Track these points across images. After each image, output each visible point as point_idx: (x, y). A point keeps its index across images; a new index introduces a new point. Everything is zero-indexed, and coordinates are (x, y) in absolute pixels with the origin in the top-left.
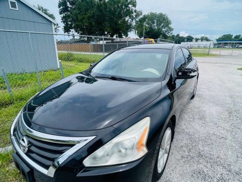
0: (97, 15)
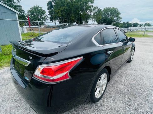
0: (66, 10)
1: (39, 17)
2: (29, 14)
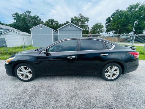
1: (98, 31)
2: (92, 29)
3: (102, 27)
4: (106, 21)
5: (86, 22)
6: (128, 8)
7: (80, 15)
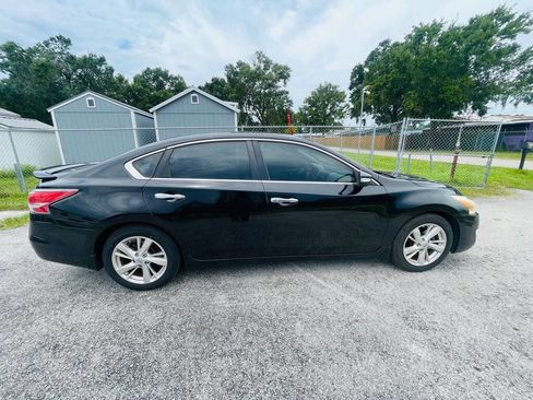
2: (307, 105)
3: (340, 97)
4: (352, 78)
5: (282, 81)
6: (410, 36)
7: (260, 55)
